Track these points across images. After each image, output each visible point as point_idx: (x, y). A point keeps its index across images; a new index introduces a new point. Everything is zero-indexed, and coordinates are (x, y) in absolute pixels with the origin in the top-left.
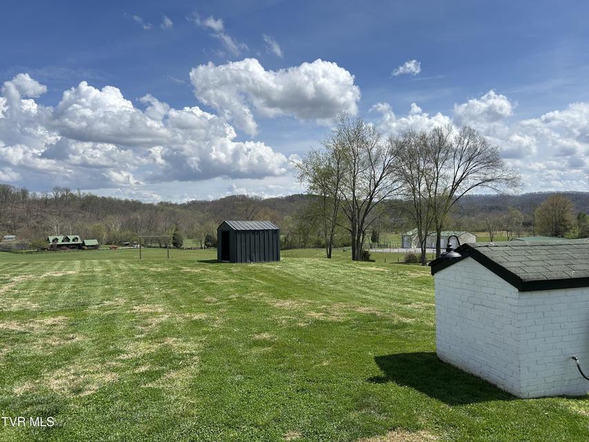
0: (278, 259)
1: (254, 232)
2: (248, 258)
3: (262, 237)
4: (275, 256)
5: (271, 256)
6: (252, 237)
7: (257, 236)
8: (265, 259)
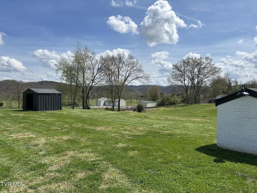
0: (61, 109)
1: (48, 94)
2: (45, 108)
3: (52, 97)
4: (59, 107)
5: (57, 107)
6: (47, 97)
7: (50, 97)
8: (54, 109)
